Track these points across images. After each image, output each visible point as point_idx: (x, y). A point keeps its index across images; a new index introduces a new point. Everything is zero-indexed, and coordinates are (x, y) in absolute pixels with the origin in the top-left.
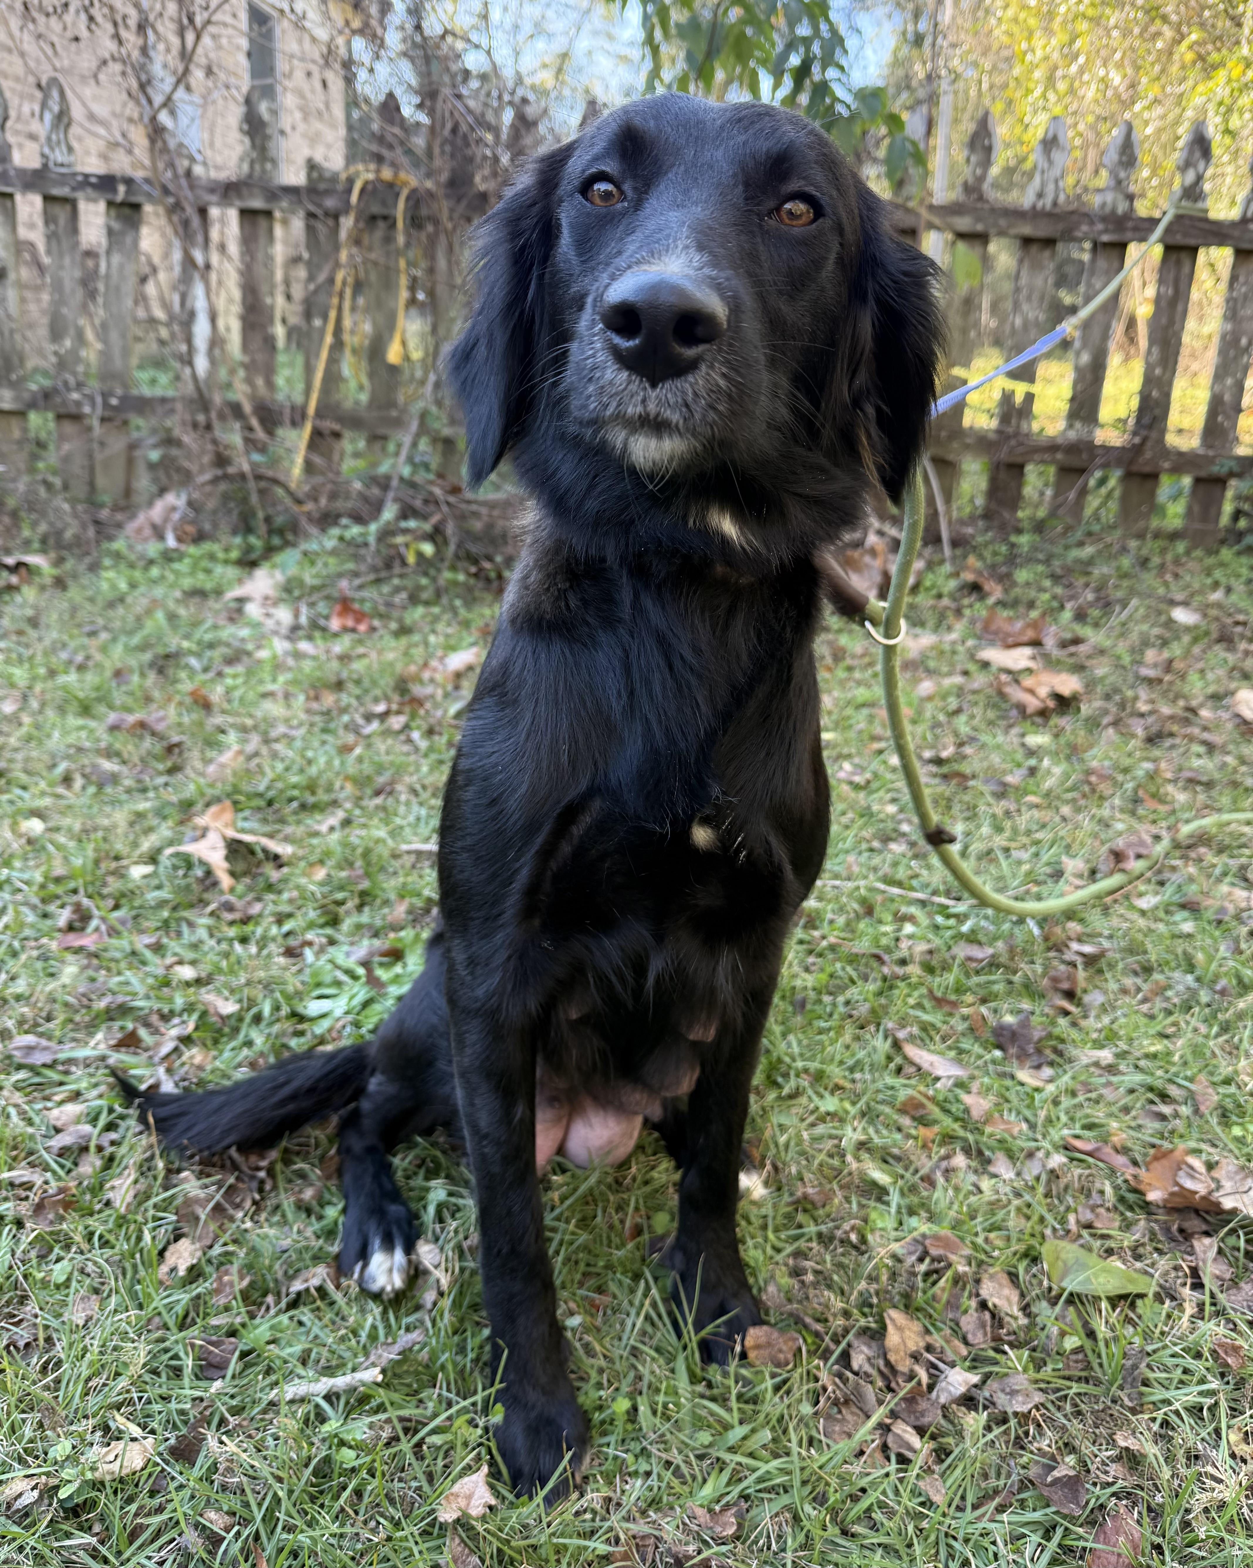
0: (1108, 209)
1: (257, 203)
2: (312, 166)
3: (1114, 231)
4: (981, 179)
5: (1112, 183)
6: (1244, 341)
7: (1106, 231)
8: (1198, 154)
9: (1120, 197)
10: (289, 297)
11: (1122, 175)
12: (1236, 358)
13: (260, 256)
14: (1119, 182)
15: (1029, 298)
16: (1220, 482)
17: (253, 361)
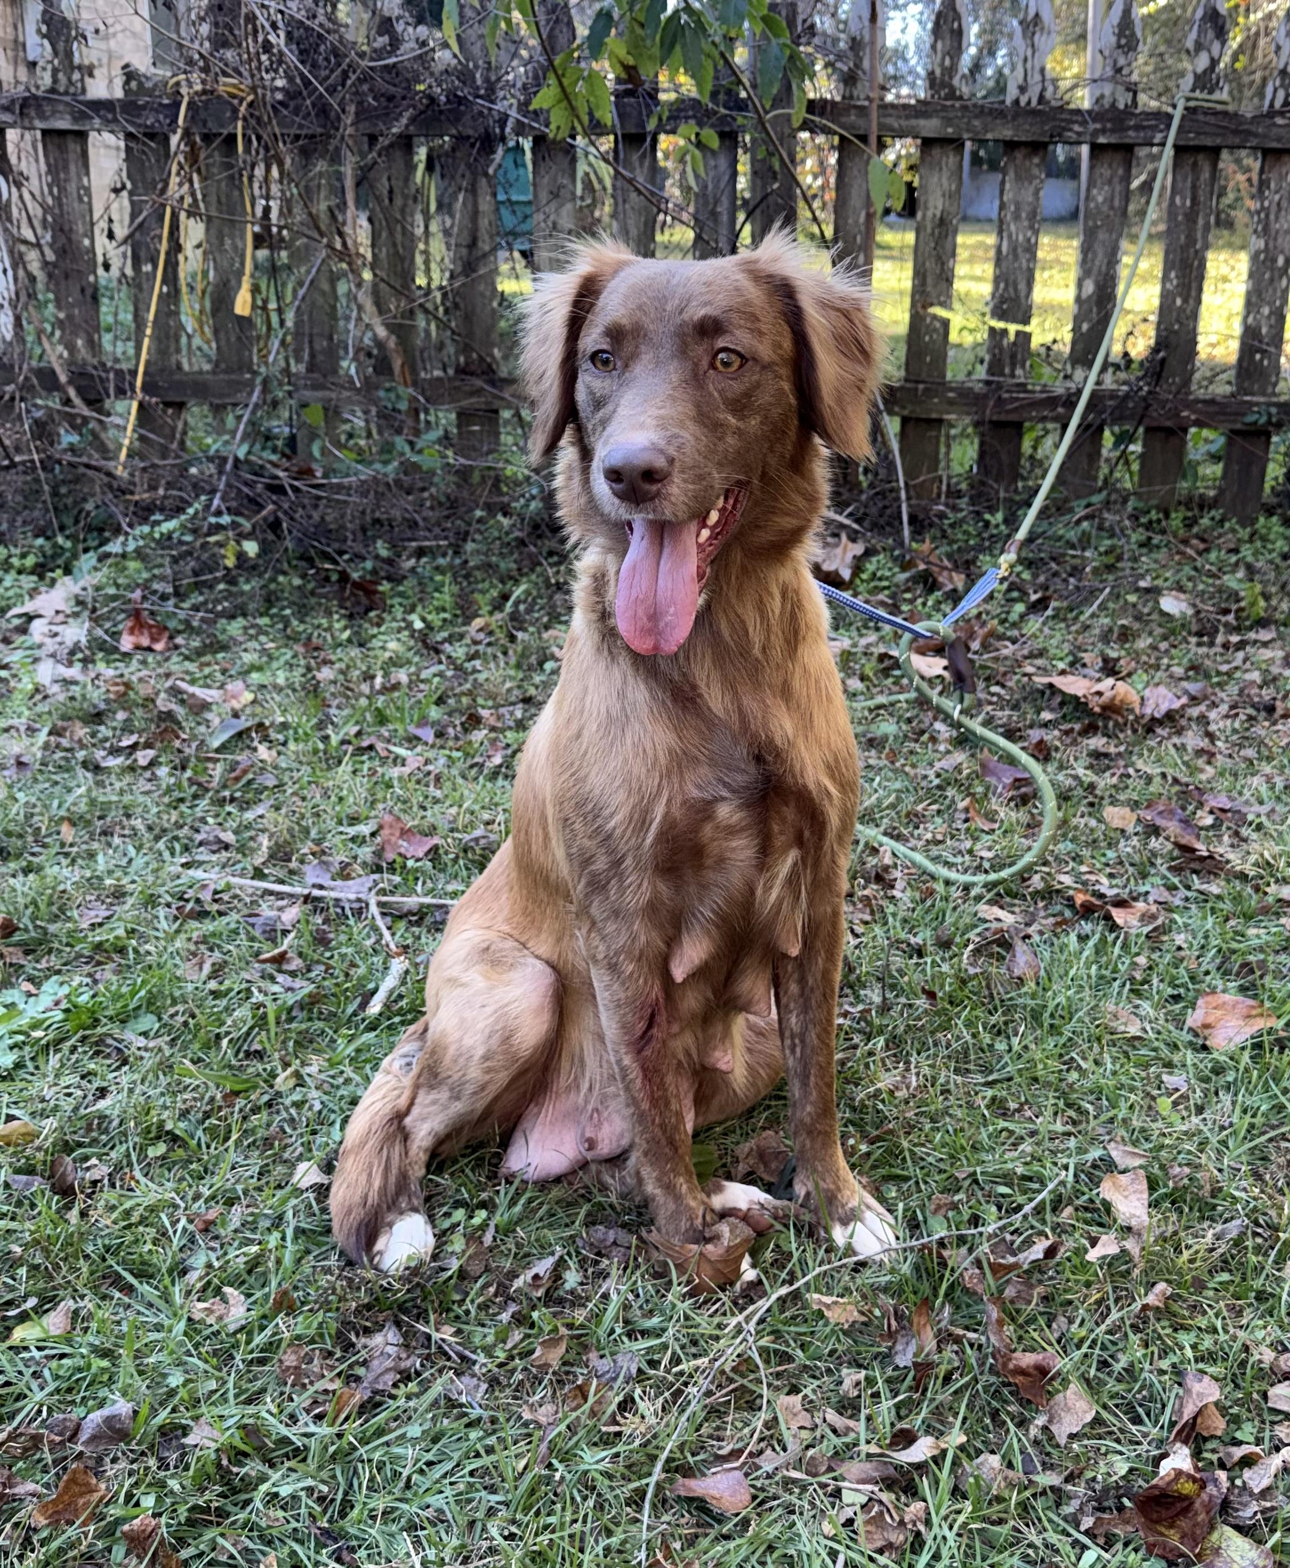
0: (1106, 103)
1: (63, 123)
2: (130, 74)
3: (1113, 131)
4: (951, 70)
5: (1109, 72)
6: (1281, 261)
7: (1103, 131)
8: (1211, 34)
9: (1120, 89)
10: (111, 236)
11: (1122, 61)
12: (1272, 280)
13: (72, 187)
14: (1119, 70)
15: (1017, 217)
16: (1261, 435)
17: (70, 317)
